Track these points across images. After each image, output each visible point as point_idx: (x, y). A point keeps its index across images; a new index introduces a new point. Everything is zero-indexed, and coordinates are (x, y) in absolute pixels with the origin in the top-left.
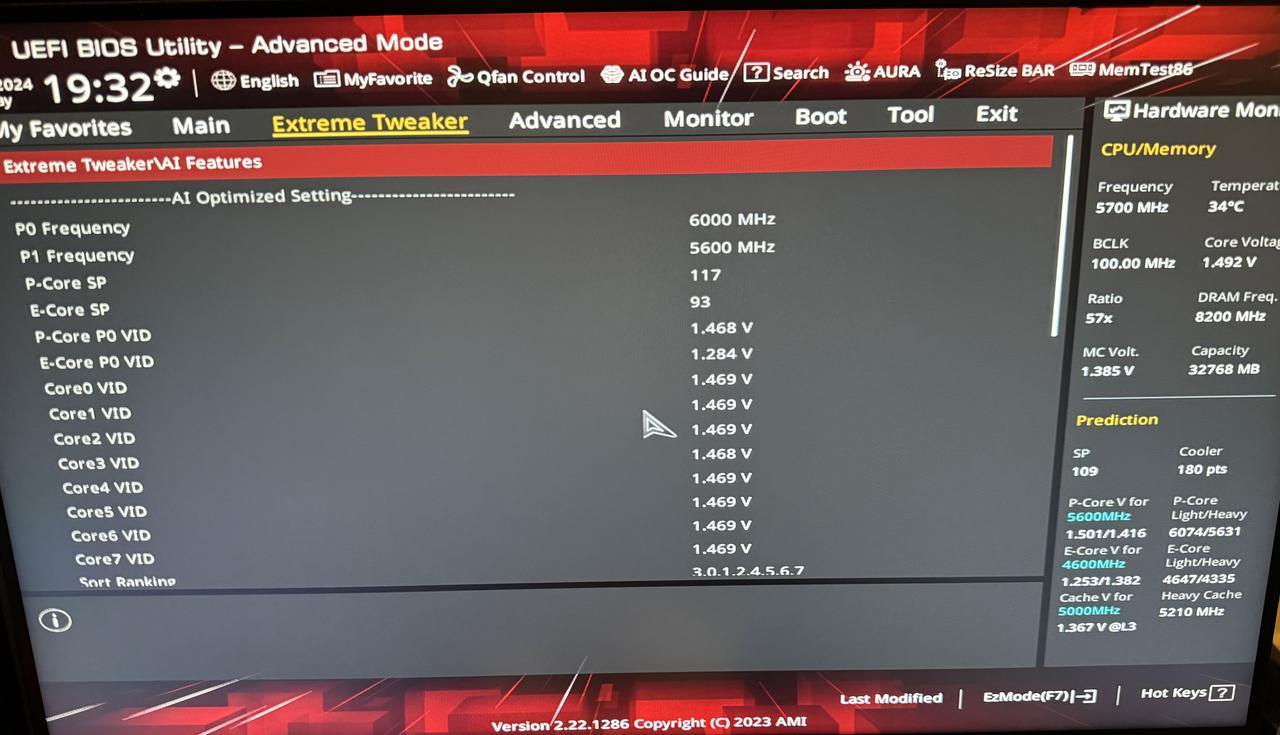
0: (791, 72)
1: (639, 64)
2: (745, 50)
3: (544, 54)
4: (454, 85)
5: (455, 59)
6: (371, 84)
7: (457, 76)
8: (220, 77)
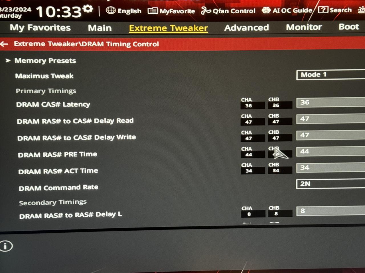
0: (337, 9)
1: (277, 6)
2: (319, 1)
3: (240, 2)
4: (204, 14)
5: (204, 4)
6: (170, 13)
7: (205, 10)
8: (110, 9)
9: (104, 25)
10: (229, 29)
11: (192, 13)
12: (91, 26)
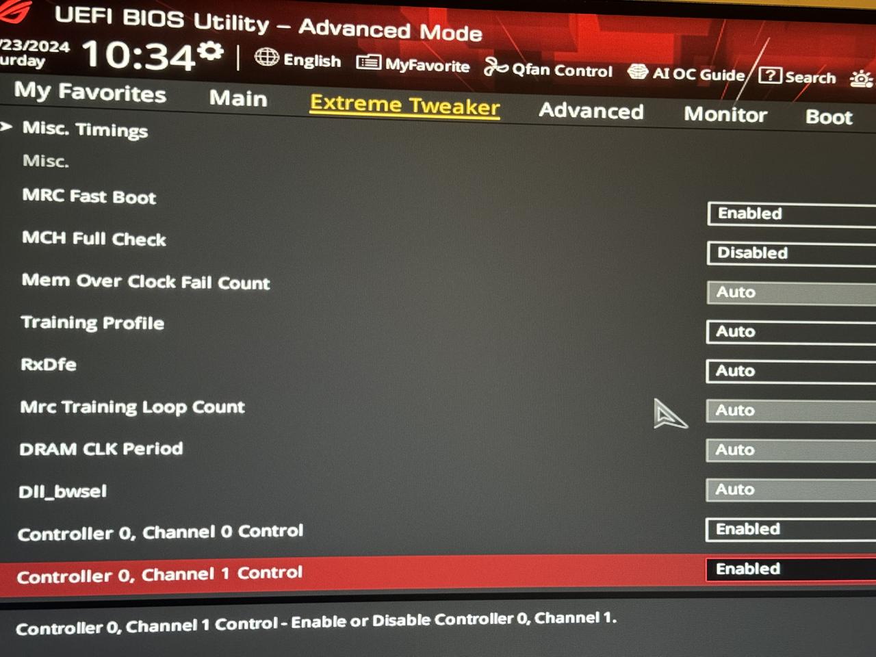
0: (802, 77)
1: (664, 63)
2: (760, 56)
3: (576, 51)
4: (490, 74)
5: (493, 51)
6: (411, 68)
7: (493, 66)
8: (264, 54)
9: (249, 92)
10: (550, 111)
11: (462, 72)
12: (218, 92)
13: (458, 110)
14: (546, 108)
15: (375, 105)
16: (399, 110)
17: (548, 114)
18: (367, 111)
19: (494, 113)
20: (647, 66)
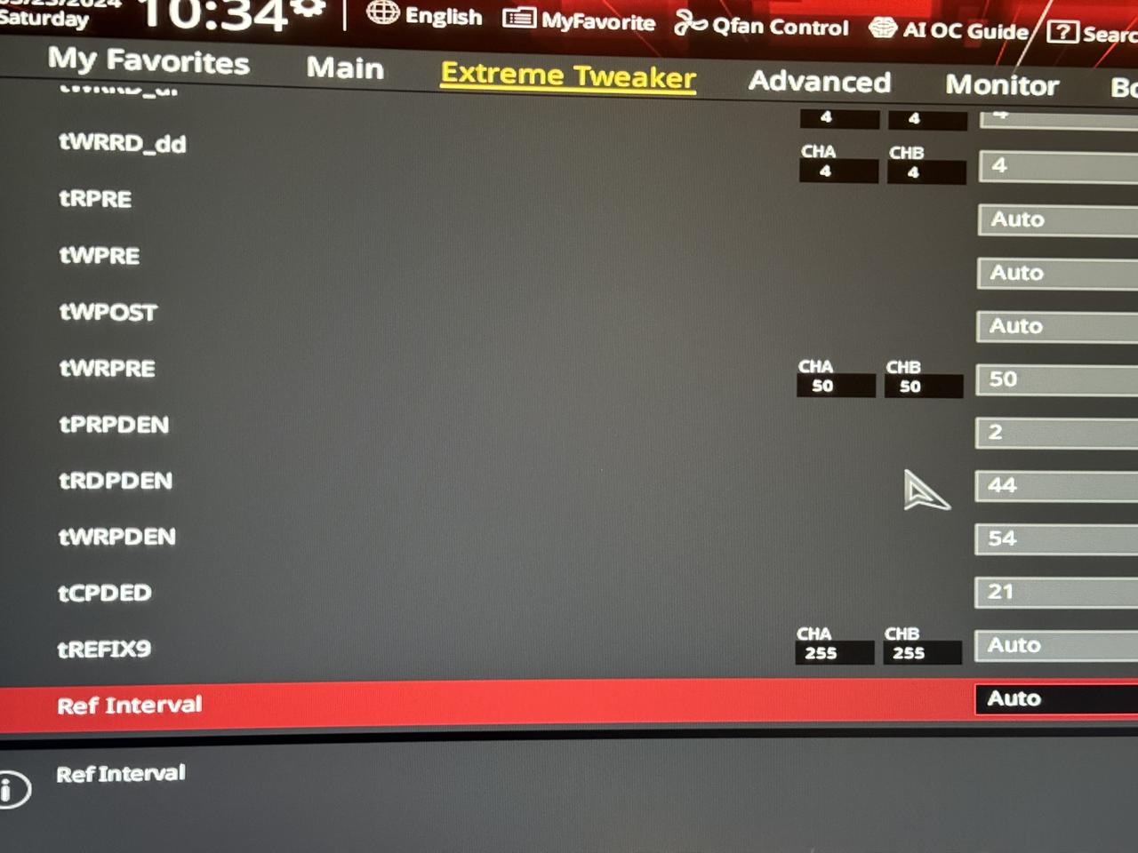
9: (360, 60)
10: (764, 82)
11: (645, 31)
12: (318, 60)
13: (639, 82)
14: (758, 79)
15: (527, 76)
16: (561, 83)
17: (761, 86)
18: (517, 84)
19: (688, 85)
20: (896, 20)
